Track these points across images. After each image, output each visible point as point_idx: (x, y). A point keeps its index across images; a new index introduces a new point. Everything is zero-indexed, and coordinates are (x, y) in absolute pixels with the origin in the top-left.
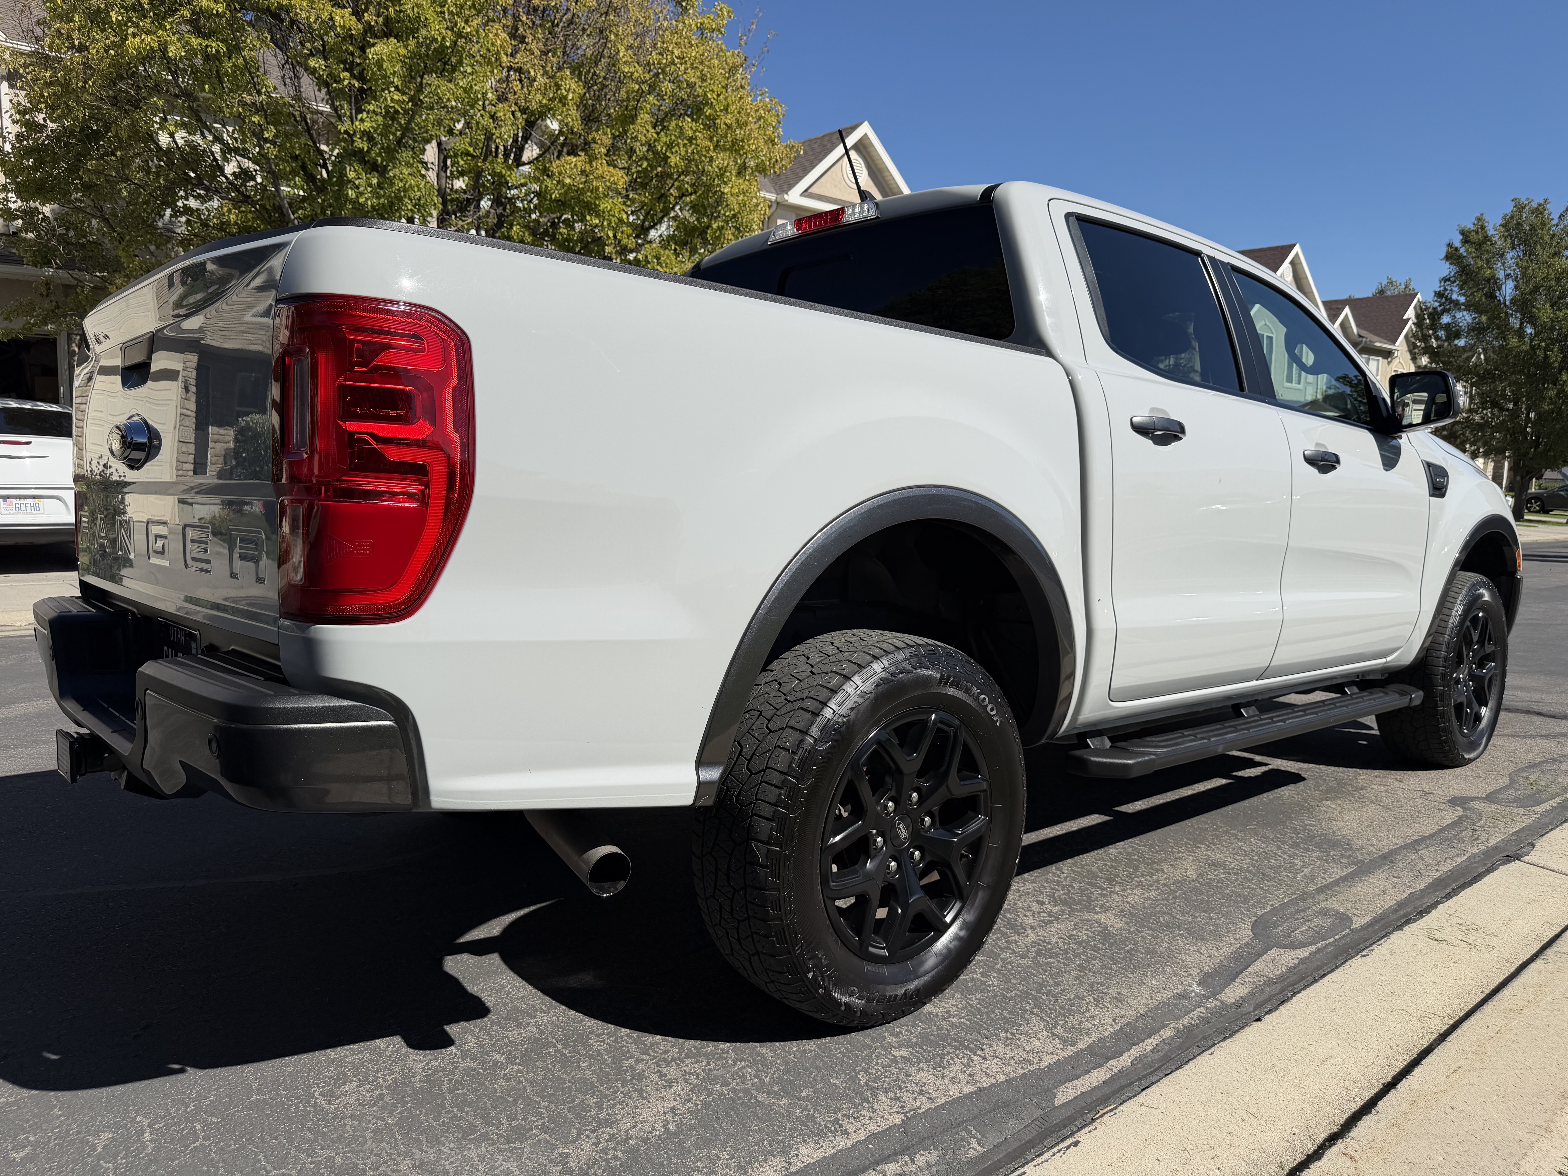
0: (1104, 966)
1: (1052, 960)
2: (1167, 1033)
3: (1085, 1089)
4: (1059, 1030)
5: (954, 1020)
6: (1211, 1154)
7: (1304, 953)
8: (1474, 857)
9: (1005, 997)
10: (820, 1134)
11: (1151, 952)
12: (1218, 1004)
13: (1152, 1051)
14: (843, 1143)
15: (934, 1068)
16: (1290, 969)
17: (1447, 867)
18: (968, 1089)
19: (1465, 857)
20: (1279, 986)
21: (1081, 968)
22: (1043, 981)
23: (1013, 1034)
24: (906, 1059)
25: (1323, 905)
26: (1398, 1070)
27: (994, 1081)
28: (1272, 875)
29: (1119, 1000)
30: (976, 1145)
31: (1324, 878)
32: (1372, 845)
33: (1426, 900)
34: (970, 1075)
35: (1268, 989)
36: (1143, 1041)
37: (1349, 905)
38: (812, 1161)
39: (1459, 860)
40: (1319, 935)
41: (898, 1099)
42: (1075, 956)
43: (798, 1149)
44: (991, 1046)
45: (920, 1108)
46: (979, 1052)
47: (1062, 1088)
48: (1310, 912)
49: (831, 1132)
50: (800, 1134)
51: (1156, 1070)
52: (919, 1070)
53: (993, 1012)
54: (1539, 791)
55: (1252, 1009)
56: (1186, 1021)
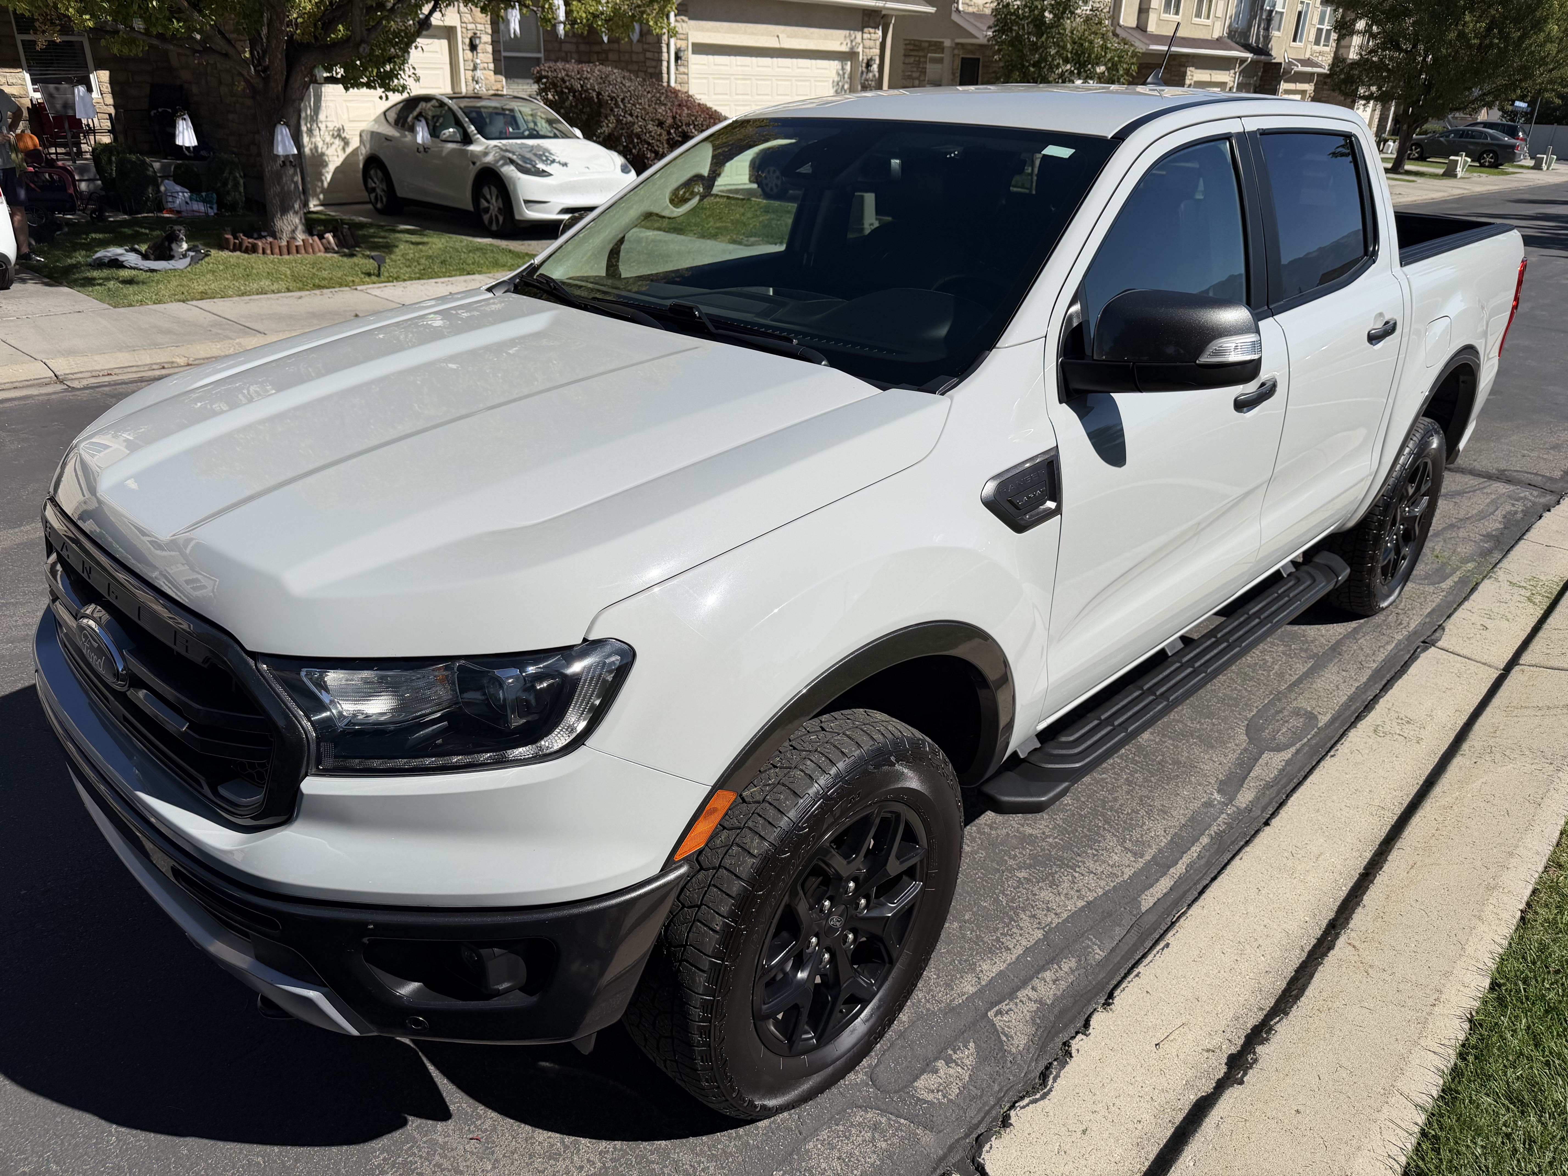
0: (1146, 780)
1: (1104, 776)
2: (1205, 840)
3: (1159, 895)
4: (1128, 844)
5: (1051, 840)
6: (1255, 944)
7: (1287, 755)
8: (1400, 644)
9: (1081, 816)
10: (991, 951)
11: (1177, 762)
12: (1235, 809)
13: (1198, 857)
14: (1011, 958)
15: (1051, 887)
16: (1281, 771)
17: (1381, 656)
18: (1081, 904)
19: (1394, 645)
20: (1275, 789)
21: (1129, 782)
22: (1105, 797)
23: (1097, 850)
24: (1028, 880)
25: (1295, 704)
26: (1367, 860)
27: (1096, 895)
28: (1251, 674)
29: (1164, 811)
30: (1098, 951)
31: (1291, 675)
32: (1323, 636)
33: (1369, 693)
34: (1077, 891)
35: (1268, 792)
36: (1189, 849)
37: (1314, 703)
38: (994, 975)
39: (1390, 648)
40: (1296, 736)
41: (1034, 916)
42: (1122, 771)
43: (980, 966)
44: (1084, 863)
45: (1051, 923)
46: (1077, 869)
47: (1143, 897)
48: (1286, 713)
49: (998, 949)
50: (977, 954)
51: (1204, 874)
52: (1041, 888)
53: (1077, 831)
54: (1444, 565)
55: (1259, 812)
56: (1214, 828)
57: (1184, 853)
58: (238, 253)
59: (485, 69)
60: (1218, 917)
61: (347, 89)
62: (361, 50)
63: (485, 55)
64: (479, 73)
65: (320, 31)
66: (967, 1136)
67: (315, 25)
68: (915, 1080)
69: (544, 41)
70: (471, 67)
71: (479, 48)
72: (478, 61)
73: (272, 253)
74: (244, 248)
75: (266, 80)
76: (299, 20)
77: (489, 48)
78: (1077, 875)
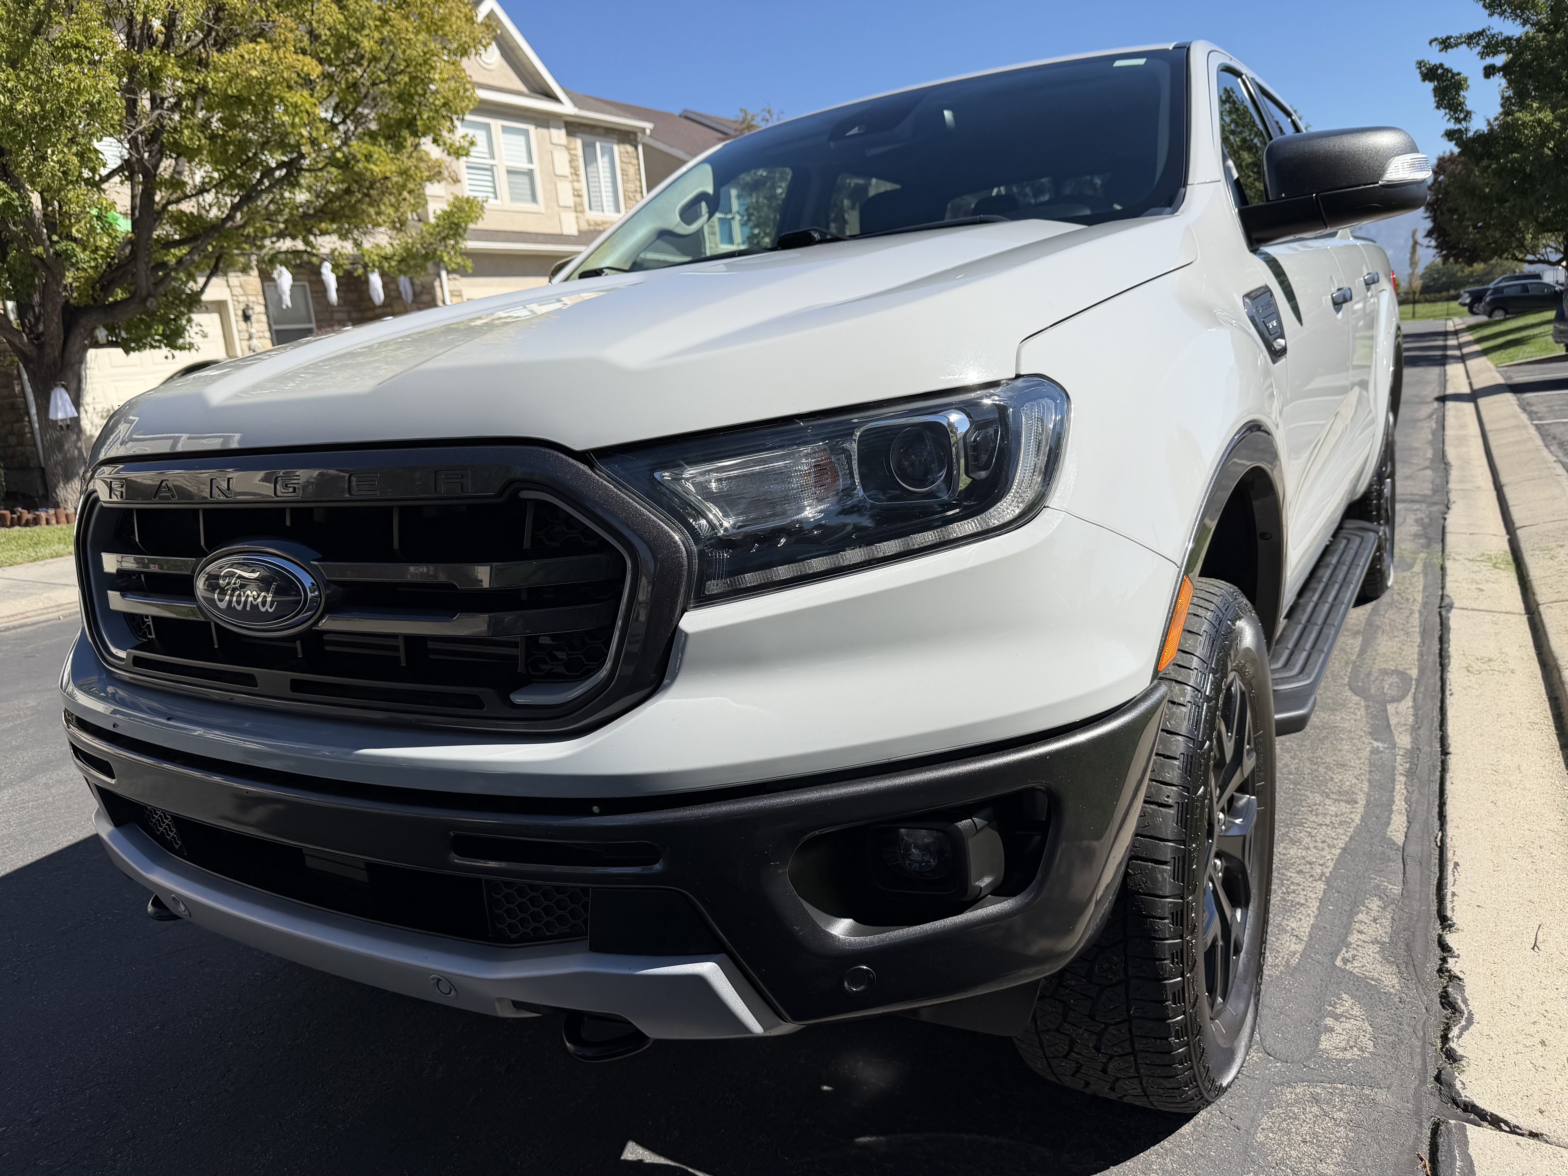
2: (1401, 779)
3: (1403, 829)
4: (1334, 796)
7: (1408, 703)
8: (1422, 612)
12: (1404, 751)
13: (1408, 793)
14: (1312, 911)
16: (1416, 716)
17: (1415, 623)
18: (1336, 851)
20: (1424, 729)
27: (1344, 841)
29: (1341, 765)
30: (1391, 886)
31: (1351, 649)
33: (1433, 648)
34: (1323, 842)
35: (1421, 732)
36: (1394, 789)
37: (1393, 664)
38: (1309, 930)
39: (1416, 616)
45: (1323, 873)
47: (1390, 833)
48: (1375, 674)
55: (1430, 748)
56: (1400, 768)
57: (1393, 791)
58: (17, 528)
59: (260, 338)
60: (1479, 832)
61: (127, 352)
62: (148, 304)
63: (260, 325)
64: (255, 342)
65: (99, 293)
66: (1423, 1082)
67: (93, 288)
68: (1317, 1044)
69: (315, 312)
70: (247, 336)
71: (253, 318)
72: (253, 331)
73: (58, 522)
74: (24, 521)
75: (40, 347)
76: (74, 285)
77: (264, 318)
78: (1309, 830)
